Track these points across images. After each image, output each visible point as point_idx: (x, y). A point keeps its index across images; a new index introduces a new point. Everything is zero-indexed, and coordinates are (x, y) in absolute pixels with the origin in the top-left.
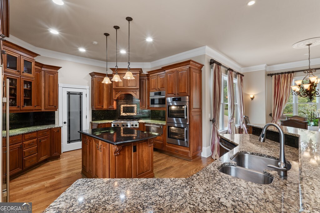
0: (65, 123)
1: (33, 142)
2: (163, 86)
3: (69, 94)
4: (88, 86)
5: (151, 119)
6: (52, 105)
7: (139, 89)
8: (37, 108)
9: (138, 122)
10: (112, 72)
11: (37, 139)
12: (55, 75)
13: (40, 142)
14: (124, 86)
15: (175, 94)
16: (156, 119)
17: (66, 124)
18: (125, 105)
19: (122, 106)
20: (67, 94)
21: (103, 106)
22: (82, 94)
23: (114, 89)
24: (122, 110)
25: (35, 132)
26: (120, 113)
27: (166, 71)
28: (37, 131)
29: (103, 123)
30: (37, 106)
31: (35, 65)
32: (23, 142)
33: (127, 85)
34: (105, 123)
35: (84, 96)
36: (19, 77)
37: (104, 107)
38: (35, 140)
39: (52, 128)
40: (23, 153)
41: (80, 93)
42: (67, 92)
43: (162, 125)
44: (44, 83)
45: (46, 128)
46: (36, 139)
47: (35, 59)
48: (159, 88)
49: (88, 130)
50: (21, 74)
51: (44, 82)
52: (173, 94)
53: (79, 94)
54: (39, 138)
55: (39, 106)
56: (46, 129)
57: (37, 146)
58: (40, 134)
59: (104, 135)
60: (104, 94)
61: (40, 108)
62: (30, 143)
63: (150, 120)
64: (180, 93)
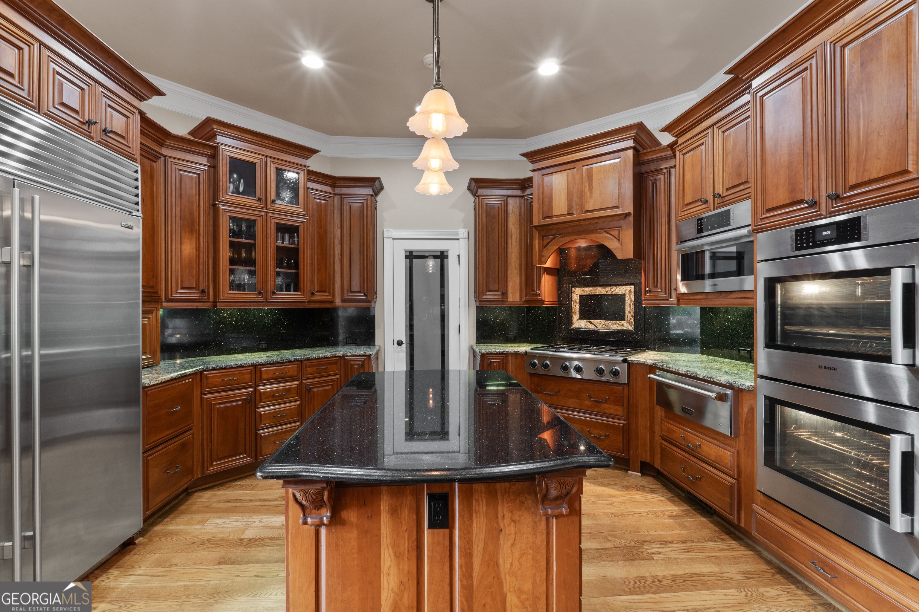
0: (400, 343)
1: (288, 390)
2: (739, 175)
3: (411, 256)
4: (464, 228)
5: (702, 353)
6: (358, 290)
7: (631, 219)
8: (318, 297)
9: (625, 361)
10: (531, 166)
11: (301, 382)
12: (365, 204)
13: (309, 390)
14: (572, 214)
15: (814, 204)
16: (725, 351)
17: (404, 346)
18: (588, 290)
19: (577, 293)
20: (406, 257)
21: (505, 294)
22: (447, 257)
23: (536, 227)
24: (576, 307)
25: (290, 361)
26: (570, 321)
27: (756, 83)
28: (300, 362)
29: (497, 354)
30: (318, 292)
31: (309, 180)
32: (256, 385)
33: (582, 206)
34: (502, 353)
35: (452, 263)
36: (263, 214)
37: (511, 298)
38: (294, 384)
39: (347, 356)
40: (258, 415)
41: (442, 252)
42: (406, 251)
43: (730, 386)
44: (339, 230)
45: (328, 354)
46: (298, 382)
47: (308, 164)
48: (720, 190)
49: (465, 371)
50: (269, 206)
51: (339, 226)
52: (801, 202)
53: (435, 257)
54: (304, 381)
55: (325, 292)
56: (327, 358)
57: (298, 403)
58: (308, 369)
59: (511, 395)
60: (510, 250)
61: (329, 298)
62: (277, 391)
63: (695, 352)
64: (853, 187)
